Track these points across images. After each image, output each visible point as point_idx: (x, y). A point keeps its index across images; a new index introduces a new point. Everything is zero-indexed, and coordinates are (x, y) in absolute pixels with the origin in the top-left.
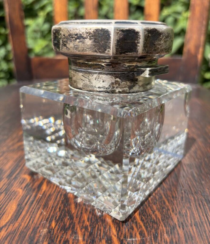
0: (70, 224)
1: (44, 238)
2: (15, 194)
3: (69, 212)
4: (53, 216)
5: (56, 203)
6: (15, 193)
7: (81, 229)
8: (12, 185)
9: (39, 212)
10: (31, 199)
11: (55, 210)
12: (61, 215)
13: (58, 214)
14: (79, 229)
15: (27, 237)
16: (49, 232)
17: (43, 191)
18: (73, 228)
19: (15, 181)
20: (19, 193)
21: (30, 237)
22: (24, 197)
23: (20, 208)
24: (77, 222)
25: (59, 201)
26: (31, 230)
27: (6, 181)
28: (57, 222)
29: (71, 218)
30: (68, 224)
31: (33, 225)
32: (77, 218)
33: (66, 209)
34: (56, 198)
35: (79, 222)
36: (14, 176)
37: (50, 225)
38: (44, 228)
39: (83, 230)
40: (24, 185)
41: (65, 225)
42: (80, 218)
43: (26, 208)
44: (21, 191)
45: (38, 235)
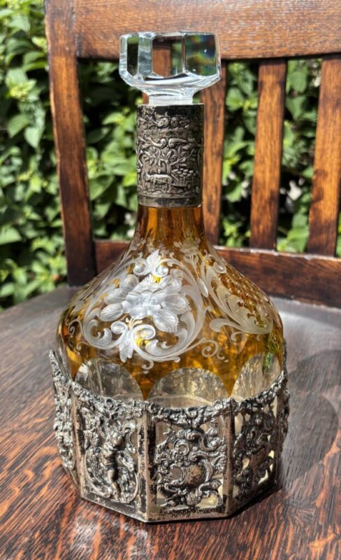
0: (53, 538)
1: (22, 546)
2: (10, 493)
3: (58, 525)
4: (40, 526)
5: (49, 512)
6: (11, 491)
7: (63, 546)
8: (11, 481)
9: (28, 519)
10: (25, 503)
11: (44, 520)
12: (49, 526)
13: (46, 525)
14: (60, 545)
15: (7, 542)
16: (30, 541)
17: (41, 495)
18: (56, 542)
19: (15, 476)
20: (15, 492)
21: (10, 543)
22: (19, 499)
23: (11, 511)
24: (61, 538)
25: (52, 511)
26: (13, 536)
27: (6, 474)
28: (41, 533)
29: (58, 532)
30: (51, 538)
31: (17, 531)
32: (64, 533)
33: (57, 521)
34: (51, 507)
35: (64, 539)
36: (16, 469)
37: (33, 535)
38: (26, 536)
39: (64, 547)
40: (23, 484)
41: (48, 538)
42: (67, 535)
43: (17, 512)
44: (17, 490)
45: (18, 542)
